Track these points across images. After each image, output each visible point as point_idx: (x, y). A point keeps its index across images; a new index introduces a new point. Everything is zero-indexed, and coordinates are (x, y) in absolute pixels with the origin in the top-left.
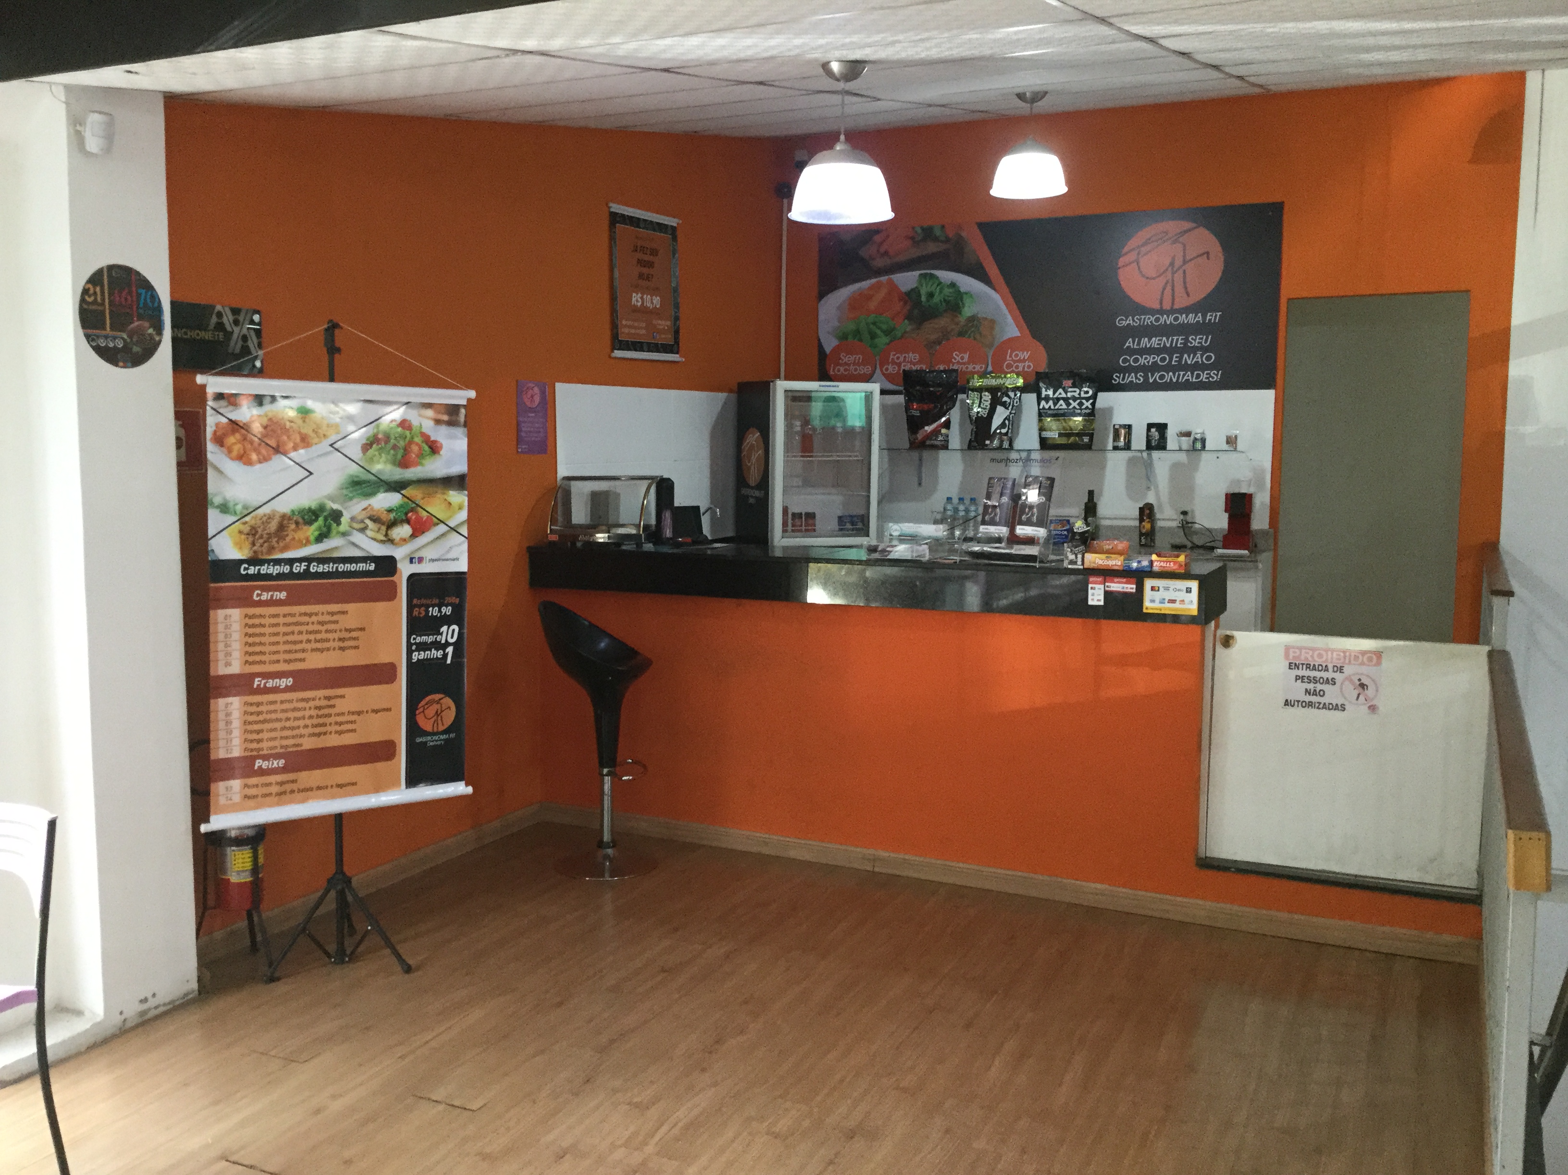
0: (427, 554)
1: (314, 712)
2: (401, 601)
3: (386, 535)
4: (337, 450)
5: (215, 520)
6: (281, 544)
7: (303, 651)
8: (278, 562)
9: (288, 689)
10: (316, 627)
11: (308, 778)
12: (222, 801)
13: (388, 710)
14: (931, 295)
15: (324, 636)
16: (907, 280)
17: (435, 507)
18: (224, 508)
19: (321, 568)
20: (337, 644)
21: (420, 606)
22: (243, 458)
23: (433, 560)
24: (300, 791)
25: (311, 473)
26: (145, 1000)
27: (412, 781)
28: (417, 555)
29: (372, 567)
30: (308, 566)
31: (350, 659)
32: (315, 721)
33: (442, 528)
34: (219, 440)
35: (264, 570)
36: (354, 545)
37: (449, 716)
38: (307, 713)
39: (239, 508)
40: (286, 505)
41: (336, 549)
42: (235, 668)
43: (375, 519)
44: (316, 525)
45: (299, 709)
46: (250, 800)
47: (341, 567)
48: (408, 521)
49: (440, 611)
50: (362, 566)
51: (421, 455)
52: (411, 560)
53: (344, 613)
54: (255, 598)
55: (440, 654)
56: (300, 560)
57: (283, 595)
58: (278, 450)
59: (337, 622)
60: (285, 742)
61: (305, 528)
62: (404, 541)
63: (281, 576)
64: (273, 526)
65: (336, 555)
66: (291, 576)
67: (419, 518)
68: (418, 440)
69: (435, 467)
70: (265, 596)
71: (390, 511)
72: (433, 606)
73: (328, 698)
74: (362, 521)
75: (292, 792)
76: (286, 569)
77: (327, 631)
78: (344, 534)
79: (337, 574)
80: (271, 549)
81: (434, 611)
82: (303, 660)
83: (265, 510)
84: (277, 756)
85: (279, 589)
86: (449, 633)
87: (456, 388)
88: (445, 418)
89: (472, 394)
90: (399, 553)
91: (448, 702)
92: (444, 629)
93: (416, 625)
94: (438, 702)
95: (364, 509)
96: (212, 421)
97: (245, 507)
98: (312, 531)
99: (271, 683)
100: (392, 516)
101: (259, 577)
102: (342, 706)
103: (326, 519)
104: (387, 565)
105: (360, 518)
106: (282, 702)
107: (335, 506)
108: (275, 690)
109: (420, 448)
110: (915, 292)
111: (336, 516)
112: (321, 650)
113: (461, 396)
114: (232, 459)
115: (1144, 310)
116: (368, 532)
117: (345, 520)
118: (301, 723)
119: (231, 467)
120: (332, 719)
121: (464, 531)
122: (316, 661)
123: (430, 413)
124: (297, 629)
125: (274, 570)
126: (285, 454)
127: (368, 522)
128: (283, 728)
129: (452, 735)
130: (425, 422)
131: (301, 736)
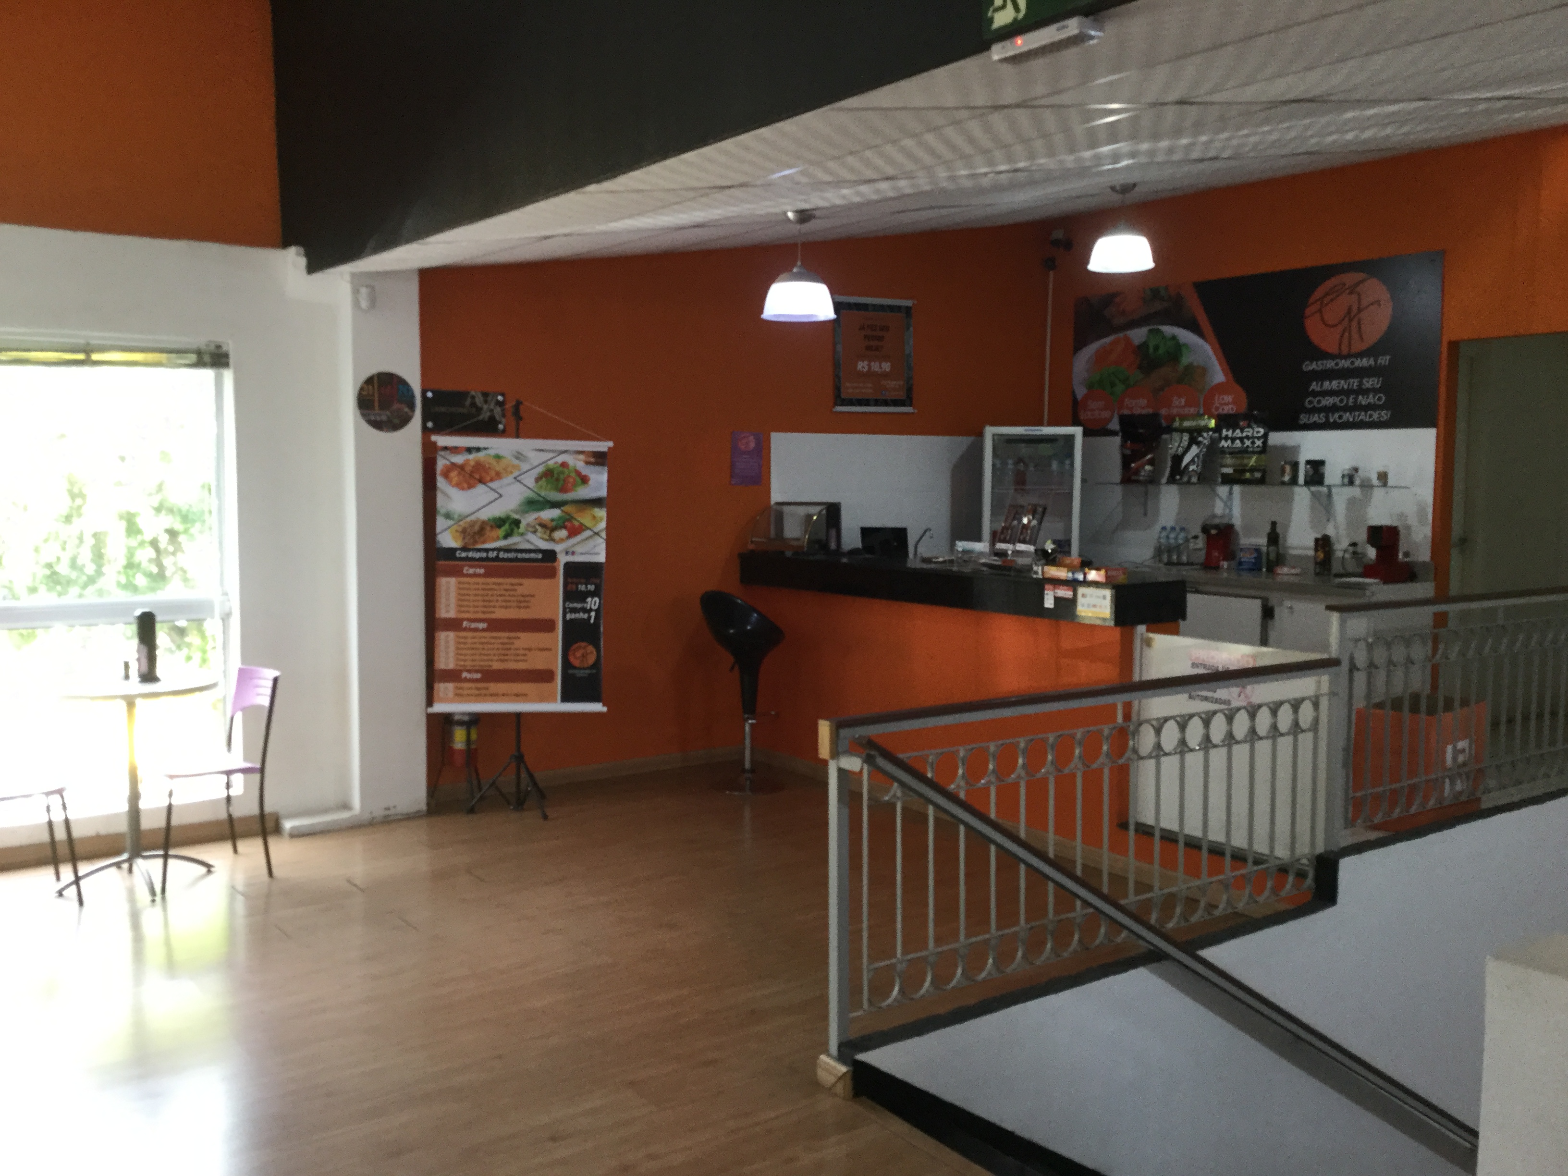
0: (578, 549)
1: (500, 646)
2: (559, 579)
3: (550, 536)
4: (518, 481)
5: (441, 523)
6: (482, 539)
7: (494, 607)
8: (479, 550)
9: (483, 630)
10: (503, 592)
11: (494, 687)
12: (441, 695)
13: (550, 650)
14: (1157, 348)
15: (508, 598)
16: (1138, 335)
17: (585, 519)
18: (448, 516)
19: (506, 555)
20: (515, 604)
21: (572, 583)
22: (459, 486)
23: (582, 554)
24: (491, 695)
25: (501, 496)
26: (388, 809)
27: (565, 698)
28: (571, 550)
29: (540, 556)
30: (498, 554)
31: (523, 614)
32: (501, 652)
33: (588, 533)
34: (446, 475)
35: (471, 554)
36: (528, 541)
37: (591, 659)
38: (496, 646)
39: (456, 517)
40: (486, 515)
41: (517, 543)
42: (452, 614)
43: (543, 525)
44: (503, 529)
45: (491, 644)
46: (459, 696)
47: (520, 556)
48: (565, 527)
49: (587, 588)
50: (533, 555)
51: (575, 485)
52: (567, 553)
53: (521, 585)
54: (465, 572)
55: (586, 616)
56: (493, 550)
57: (482, 571)
58: (481, 481)
59: (515, 590)
60: (482, 663)
61: (497, 529)
62: (562, 540)
63: (481, 559)
64: (477, 528)
65: (513, 547)
66: (487, 559)
67: (573, 526)
68: (573, 475)
69: (583, 492)
70: (471, 571)
71: (552, 520)
72: (582, 584)
73: (509, 638)
74: (534, 527)
75: (485, 695)
76: (484, 555)
77: (509, 595)
78: (522, 534)
79: (516, 560)
80: (475, 542)
81: (582, 588)
82: (494, 612)
83: (473, 518)
84: (477, 671)
85: (480, 567)
86: (593, 603)
87: (598, 440)
88: (592, 460)
89: (610, 444)
90: (558, 548)
91: (591, 648)
92: (589, 600)
93: (569, 596)
94: (584, 648)
95: (536, 519)
96: (441, 464)
97: (460, 516)
98: (501, 532)
99: (473, 625)
100: (554, 524)
101: (467, 559)
102: (518, 644)
103: (510, 525)
104: (550, 556)
105: (533, 524)
106: (480, 638)
107: (517, 517)
108: (476, 630)
109: (575, 480)
110: (1144, 346)
111: (517, 523)
112: (506, 607)
113: (603, 446)
114: (453, 487)
115: (1326, 356)
116: (539, 534)
117: (523, 525)
118: (491, 652)
119: (453, 492)
120: (512, 652)
121: (604, 534)
122: (500, 614)
123: (582, 457)
124: (490, 593)
125: (477, 555)
126: (484, 483)
127: (538, 527)
128: (481, 654)
129: (594, 671)
130: (578, 463)
131: (492, 660)
